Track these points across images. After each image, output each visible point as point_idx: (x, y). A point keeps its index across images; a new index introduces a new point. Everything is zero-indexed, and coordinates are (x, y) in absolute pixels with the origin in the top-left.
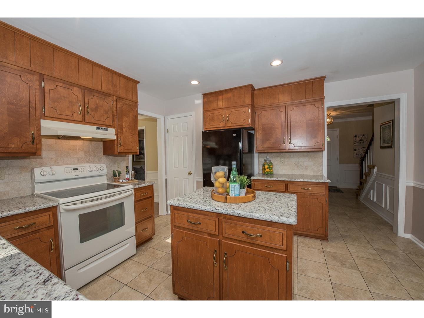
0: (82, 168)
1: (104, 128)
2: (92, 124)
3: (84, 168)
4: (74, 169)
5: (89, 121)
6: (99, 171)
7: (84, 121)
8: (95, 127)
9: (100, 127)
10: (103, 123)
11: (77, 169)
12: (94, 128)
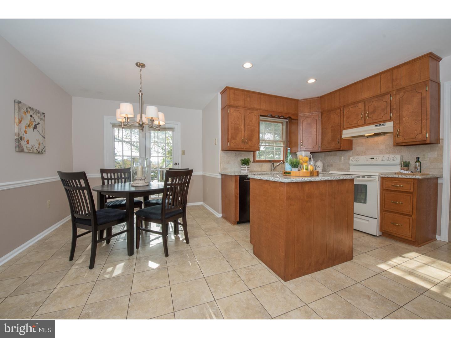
0: (377, 157)
1: (382, 124)
2: (372, 124)
3: (379, 157)
4: (371, 158)
5: (369, 123)
6: (391, 160)
7: (365, 124)
8: (374, 125)
9: (378, 124)
10: (380, 120)
11: (373, 158)
12: (373, 127)
